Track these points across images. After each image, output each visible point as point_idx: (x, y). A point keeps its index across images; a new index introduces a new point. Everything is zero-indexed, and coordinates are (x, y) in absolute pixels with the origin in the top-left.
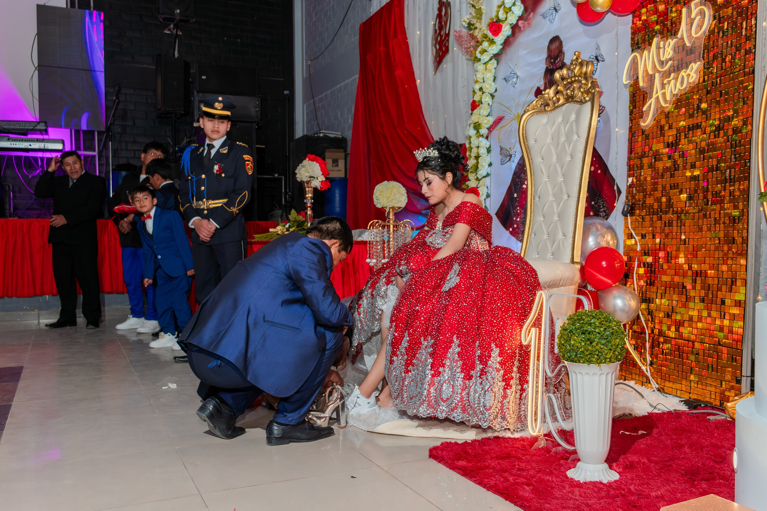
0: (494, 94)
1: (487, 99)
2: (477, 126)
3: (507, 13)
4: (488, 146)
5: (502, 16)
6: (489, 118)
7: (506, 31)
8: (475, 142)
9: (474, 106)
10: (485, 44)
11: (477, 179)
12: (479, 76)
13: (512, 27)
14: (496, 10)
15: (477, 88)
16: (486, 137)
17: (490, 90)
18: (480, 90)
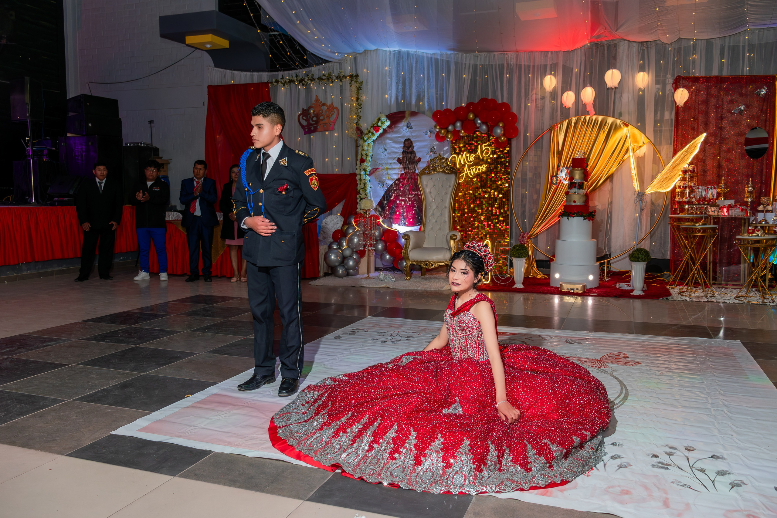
0: (372, 157)
1: (369, 159)
2: (365, 170)
4: (368, 179)
5: (379, 124)
6: (369, 167)
7: (381, 131)
8: (363, 177)
9: (362, 161)
10: (370, 134)
11: (365, 194)
12: (366, 148)
13: (384, 130)
14: (376, 121)
15: (364, 153)
16: (369, 175)
17: (370, 155)
18: (366, 154)
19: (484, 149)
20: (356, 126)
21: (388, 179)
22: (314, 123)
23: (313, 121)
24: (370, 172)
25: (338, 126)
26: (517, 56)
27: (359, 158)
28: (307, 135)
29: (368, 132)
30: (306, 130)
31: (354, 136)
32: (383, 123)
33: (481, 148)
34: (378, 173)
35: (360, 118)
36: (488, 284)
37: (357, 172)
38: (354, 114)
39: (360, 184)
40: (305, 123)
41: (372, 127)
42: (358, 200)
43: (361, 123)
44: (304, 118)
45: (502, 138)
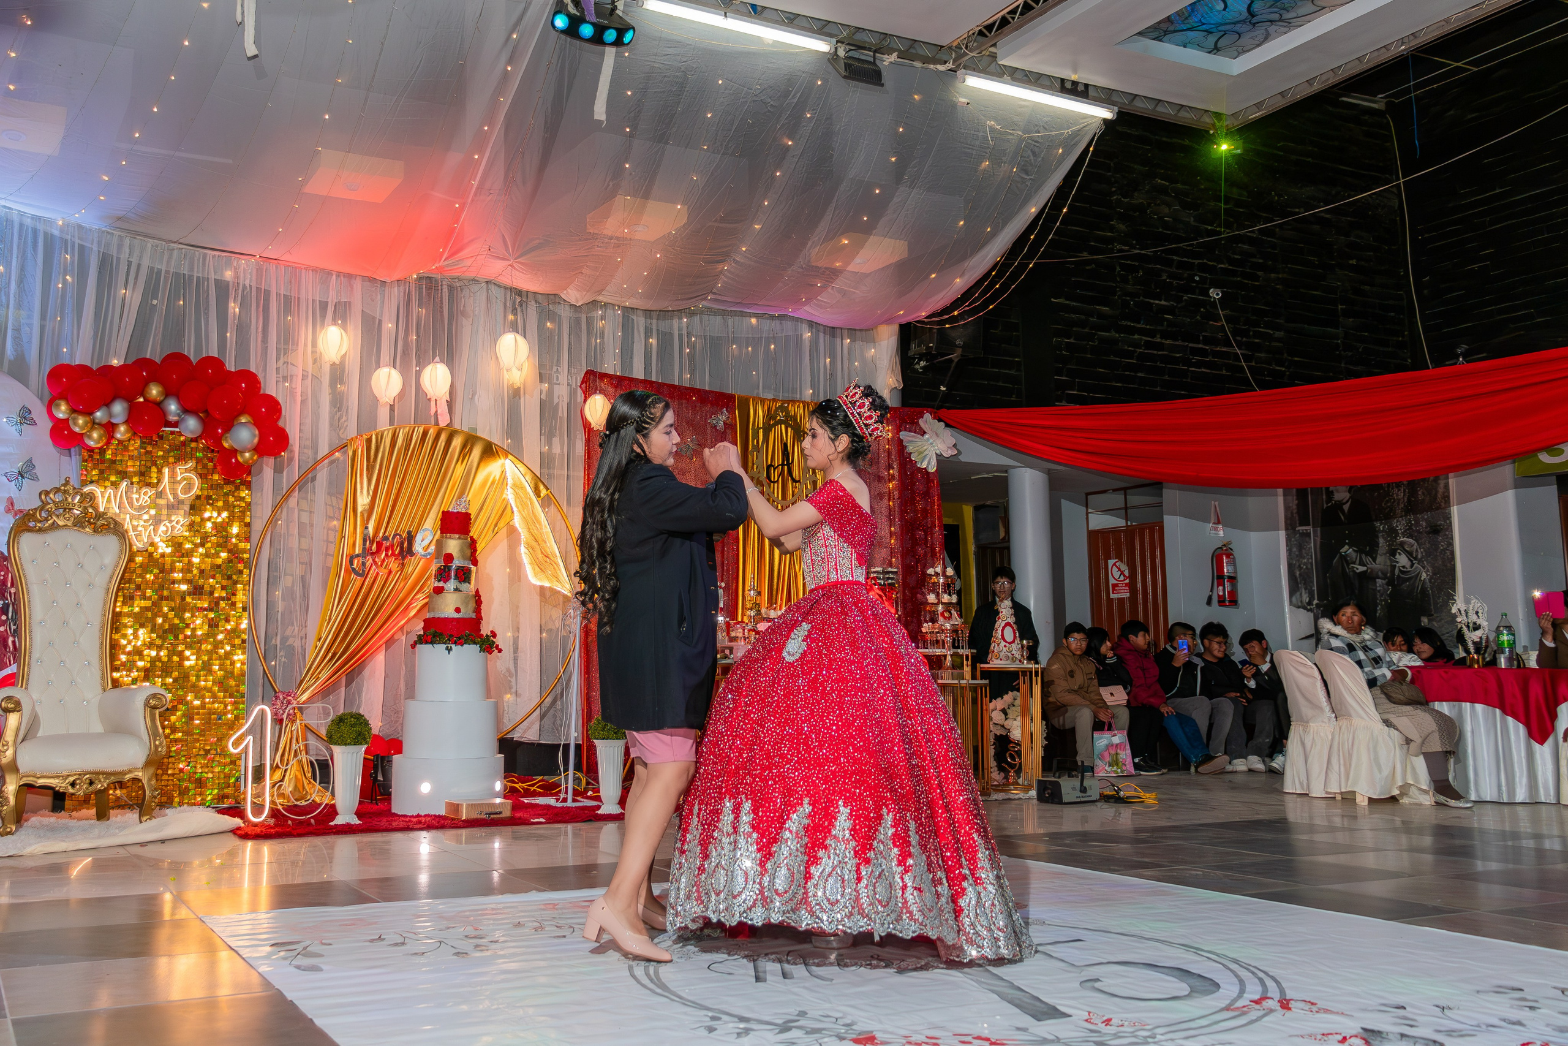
19: (179, 478)
26: (259, 270)
33: (173, 475)
36: (260, 822)
45: (247, 455)
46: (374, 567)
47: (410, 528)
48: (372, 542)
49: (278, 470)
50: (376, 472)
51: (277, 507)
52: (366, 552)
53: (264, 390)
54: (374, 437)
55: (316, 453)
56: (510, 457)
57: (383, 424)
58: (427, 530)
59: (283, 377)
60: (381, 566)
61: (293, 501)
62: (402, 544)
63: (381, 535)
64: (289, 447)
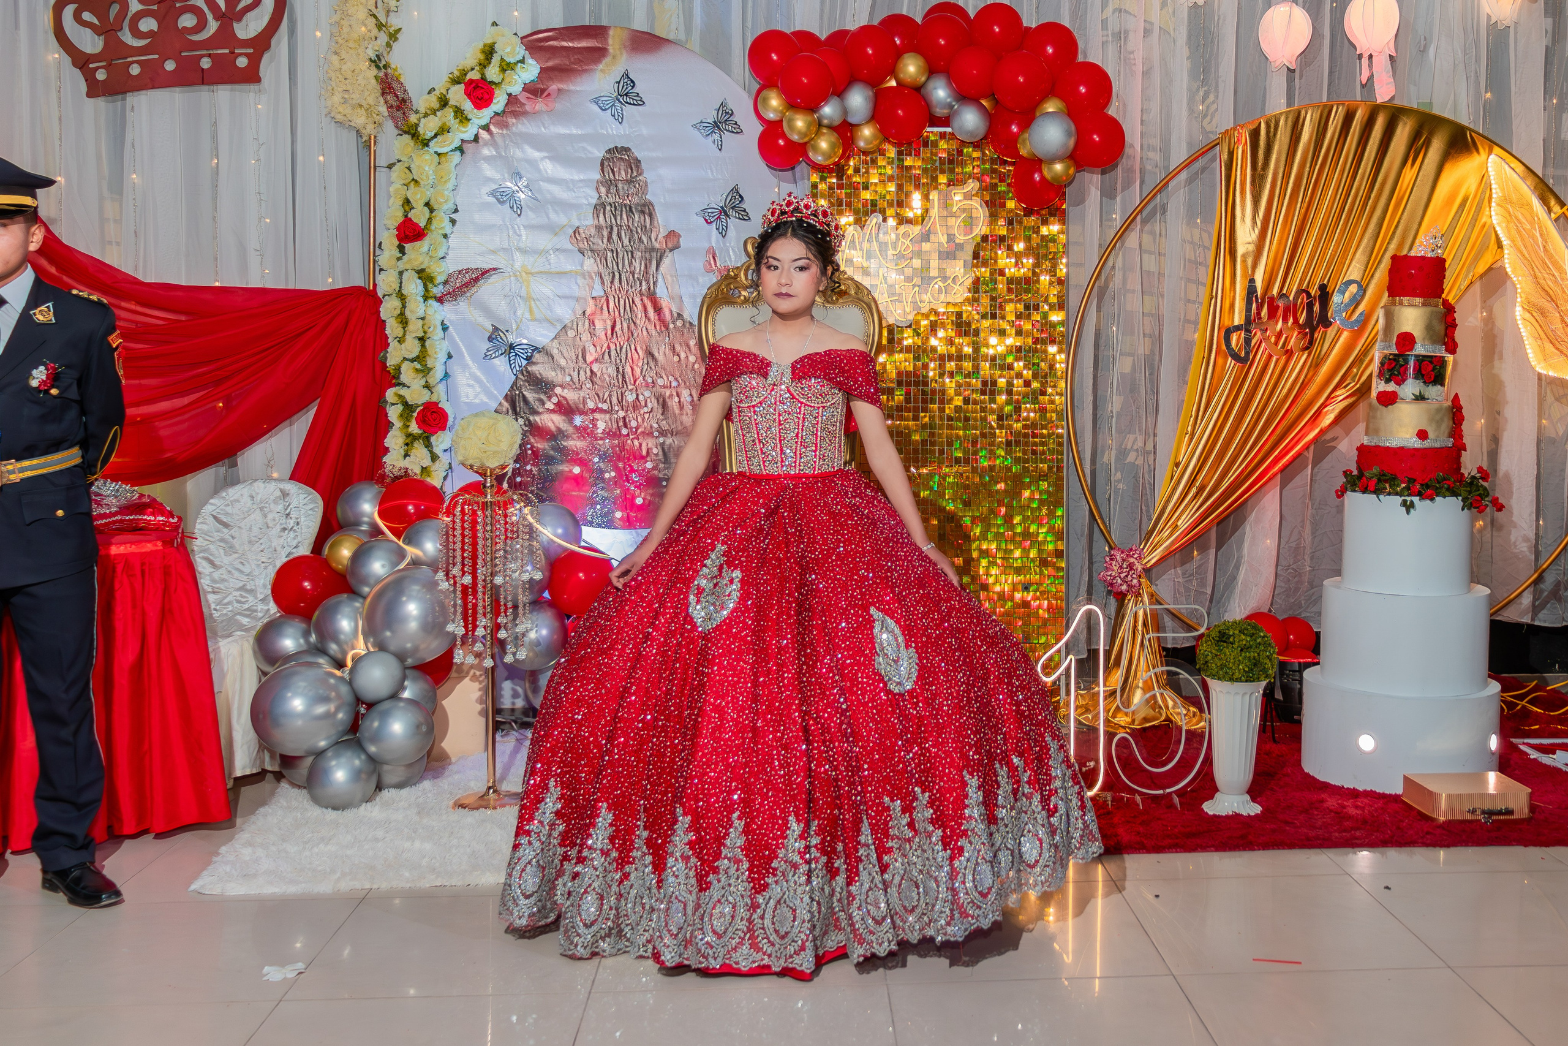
0: (454, 216)
1: (441, 223)
2: (422, 276)
3: (503, 70)
4: (441, 319)
5: (493, 73)
6: (443, 263)
7: (499, 102)
8: (416, 308)
9: (411, 232)
10: (449, 113)
13: (512, 99)
14: (470, 57)
15: (418, 198)
16: (440, 300)
17: (445, 207)
18: (427, 204)
19: (955, 209)
20: (375, 71)
21: (532, 320)
22: (141, 43)
23: (136, 33)
24: (445, 283)
25: (273, 66)
27: (390, 216)
28: (100, 102)
29: (436, 105)
30: (101, 75)
31: (359, 119)
32: (506, 67)
33: (946, 204)
34: (486, 290)
35: (394, 36)
37: (385, 283)
38: (362, 14)
39: (401, 340)
40: (89, 43)
41: (456, 81)
42: (394, 413)
43: (400, 60)
44: (87, 16)
45: (1058, 167)
46: (1263, 345)
47: (1323, 278)
48: (1260, 308)
49: (1109, 193)
50: (1268, 186)
51: (1107, 251)
52: (1249, 322)
53: (1085, 56)
54: (1263, 126)
55: (1167, 158)
56: (1496, 149)
57: (1277, 103)
58: (1351, 282)
59: (1113, 34)
60: (1276, 343)
61: (1132, 240)
62: (1310, 306)
63: (1275, 292)
64: (1127, 150)
